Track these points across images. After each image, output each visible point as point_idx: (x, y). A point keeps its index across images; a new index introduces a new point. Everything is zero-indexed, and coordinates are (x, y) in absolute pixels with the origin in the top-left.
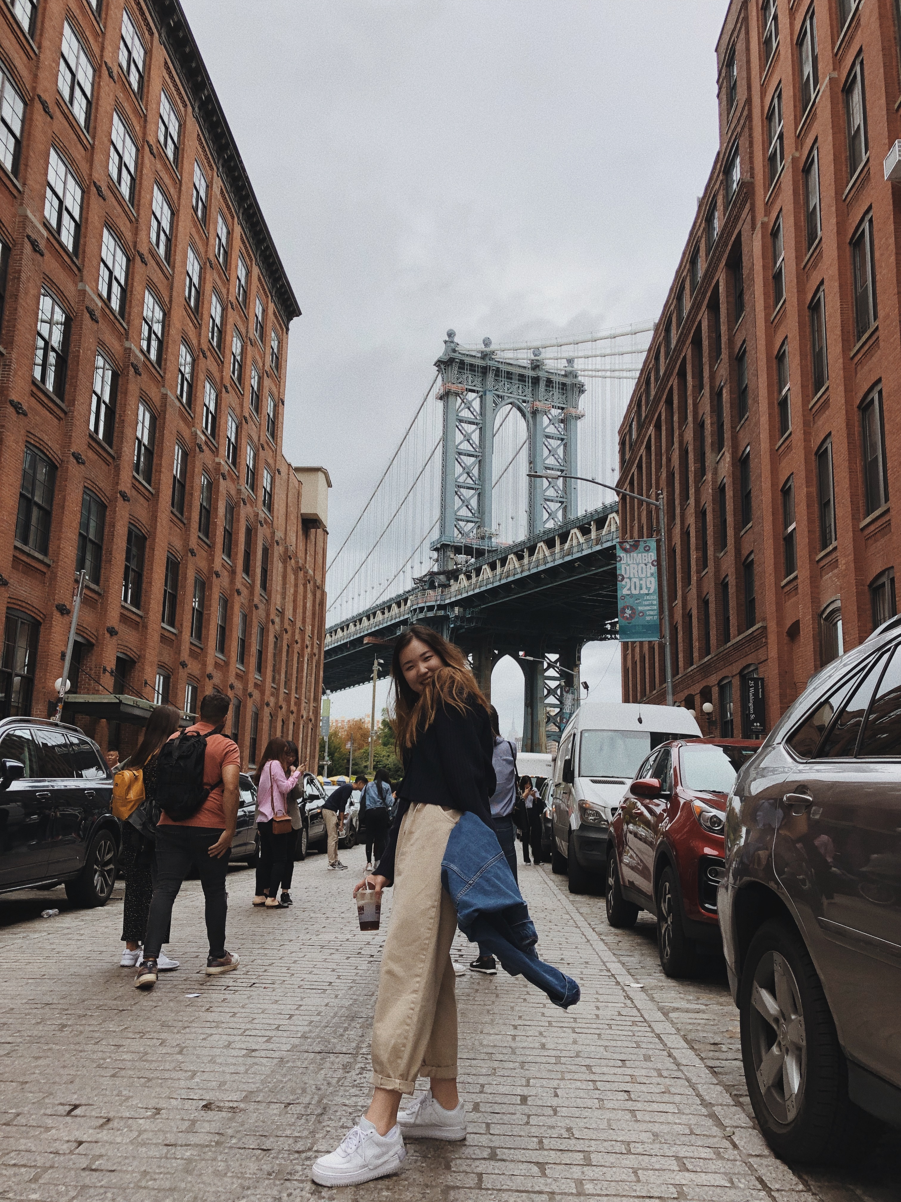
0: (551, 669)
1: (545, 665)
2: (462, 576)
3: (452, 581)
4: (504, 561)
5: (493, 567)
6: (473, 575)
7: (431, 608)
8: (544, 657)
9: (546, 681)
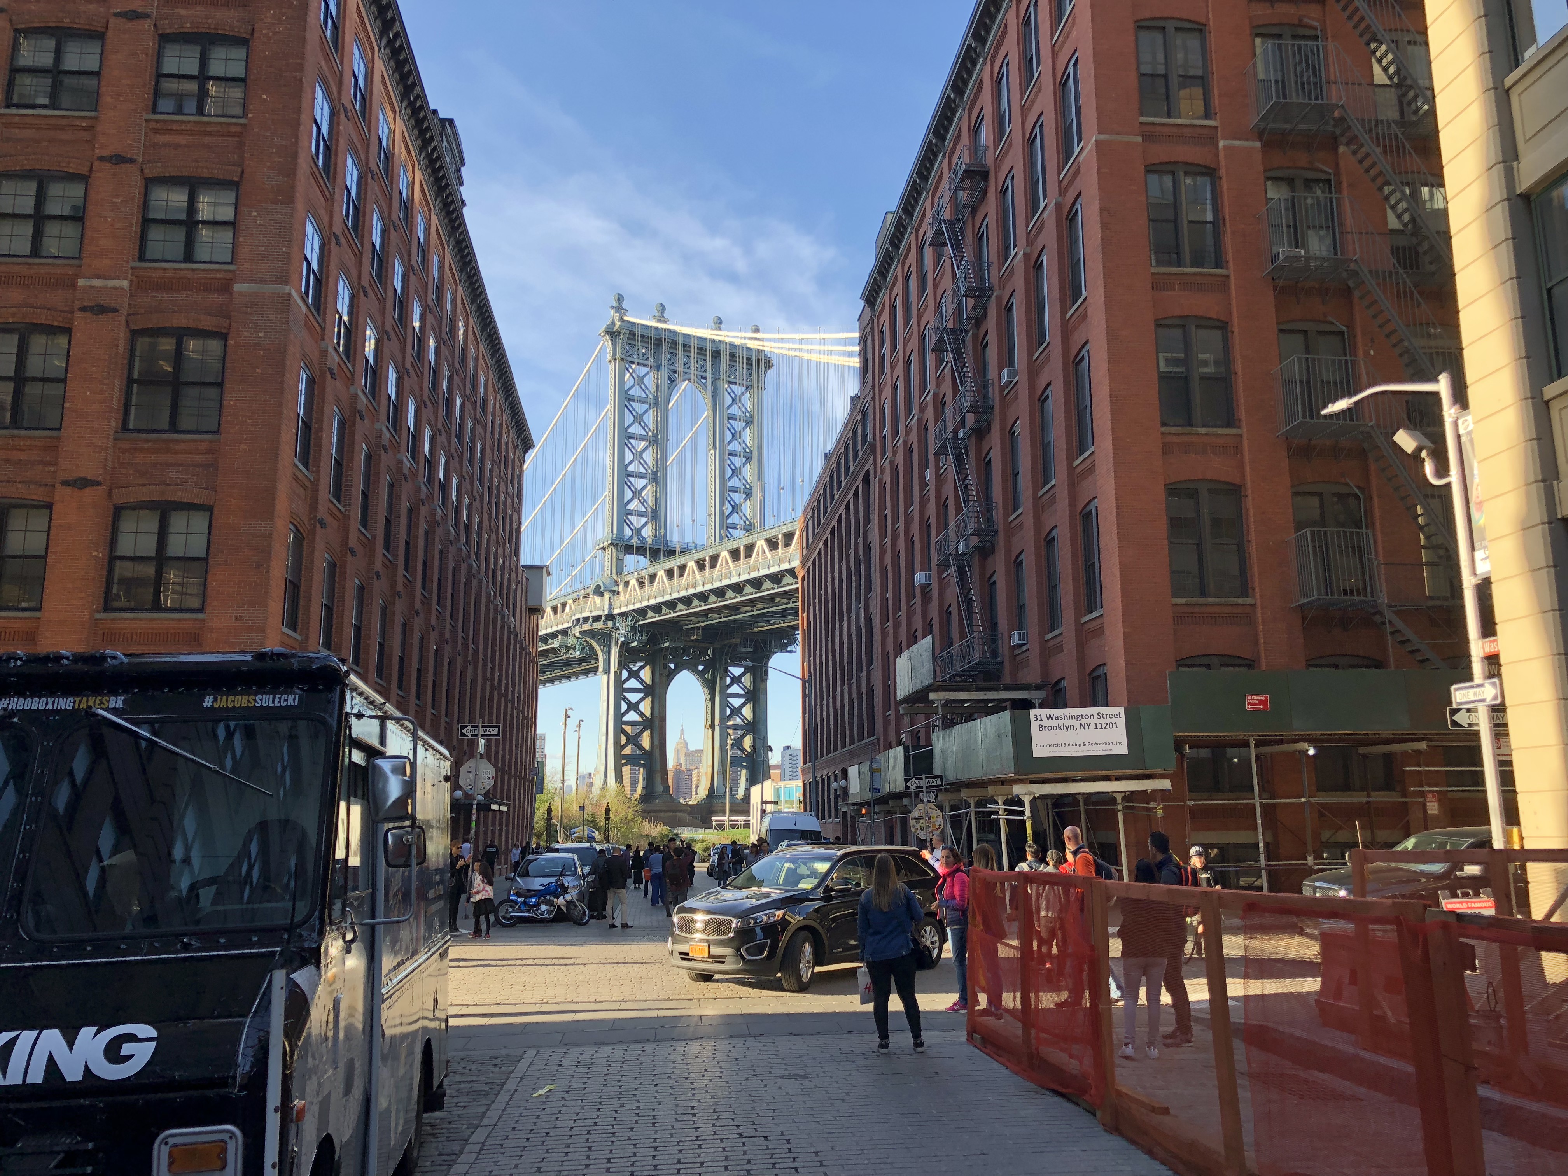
0: (735, 686)
1: (728, 680)
2: (633, 582)
3: (621, 588)
4: (682, 568)
5: (670, 573)
6: (647, 583)
7: (597, 618)
8: (726, 671)
9: (730, 699)
